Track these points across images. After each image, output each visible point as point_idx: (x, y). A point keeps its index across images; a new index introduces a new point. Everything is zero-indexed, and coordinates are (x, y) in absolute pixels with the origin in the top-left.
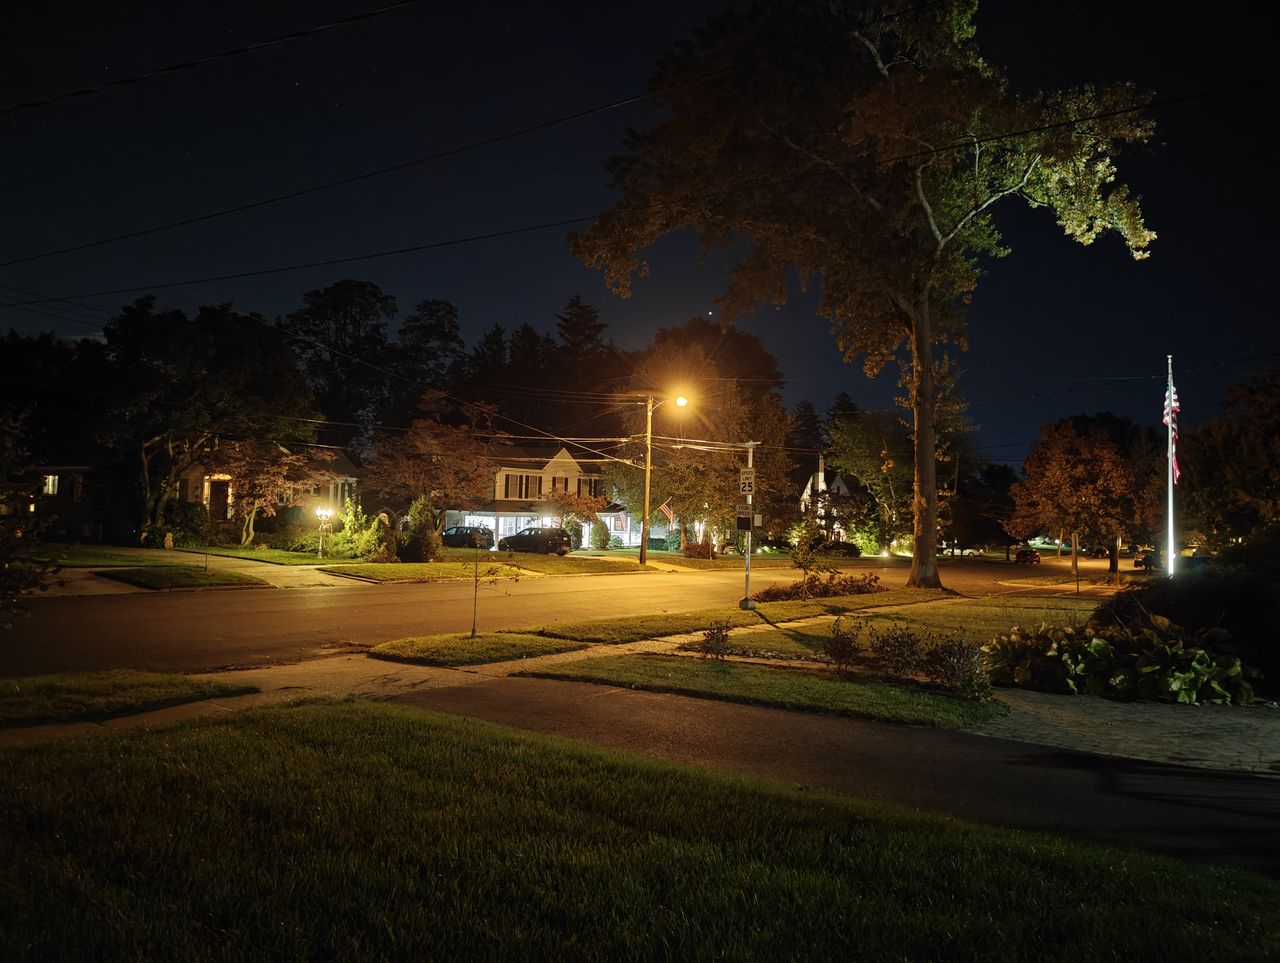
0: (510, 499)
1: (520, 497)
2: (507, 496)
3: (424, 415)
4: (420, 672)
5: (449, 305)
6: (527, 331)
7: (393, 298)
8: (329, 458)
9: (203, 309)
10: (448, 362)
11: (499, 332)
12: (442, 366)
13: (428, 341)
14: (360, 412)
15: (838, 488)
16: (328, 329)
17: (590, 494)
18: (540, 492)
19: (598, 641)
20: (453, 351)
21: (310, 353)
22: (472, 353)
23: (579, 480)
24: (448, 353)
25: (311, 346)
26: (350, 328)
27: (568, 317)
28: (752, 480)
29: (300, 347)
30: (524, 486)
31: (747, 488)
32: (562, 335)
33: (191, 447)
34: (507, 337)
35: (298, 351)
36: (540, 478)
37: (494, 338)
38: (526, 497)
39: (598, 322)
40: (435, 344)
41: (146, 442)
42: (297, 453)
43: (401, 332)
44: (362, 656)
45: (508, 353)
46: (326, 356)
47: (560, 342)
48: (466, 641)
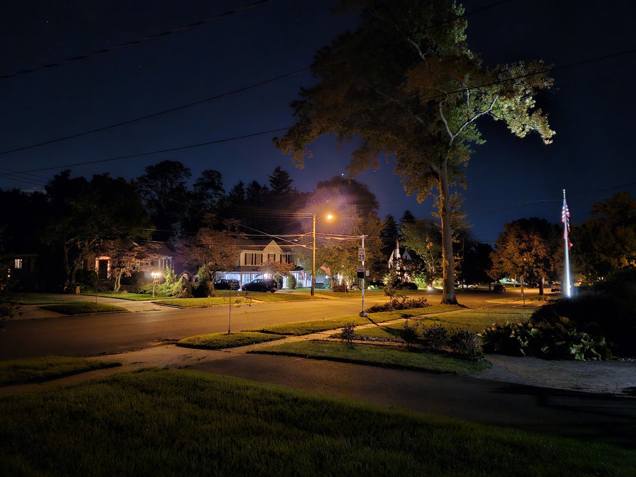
0: (247, 265)
1: (252, 264)
2: (246, 264)
3: (205, 226)
4: (202, 353)
5: (217, 172)
6: (255, 184)
7: (189, 169)
8: (158, 248)
9: (95, 176)
10: (217, 200)
11: (241, 184)
12: (215, 202)
13: (207, 190)
14: (174, 225)
15: (406, 256)
16: (157, 184)
17: (286, 262)
18: (262, 262)
19: (290, 334)
20: (220, 195)
21: (148, 197)
22: (228, 195)
23: (281, 255)
24: (217, 196)
25: (148, 193)
26: (169, 184)
27: (275, 177)
28: (364, 254)
29: (144, 194)
30: (254, 259)
31: (362, 258)
32: (271, 185)
33: (89, 243)
34: (245, 187)
35: (143, 195)
36: (262, 254)
37: (239, 188)
38: (255, 264)
39: (289, 179)
40: (211, 191)
41: (67, 241)
42: (141, 246)
43: (195, 185)
44: (173, 345)
45: (246, 195)
46: (157, 198)
47: (271, 189)
48: (226, 336)
